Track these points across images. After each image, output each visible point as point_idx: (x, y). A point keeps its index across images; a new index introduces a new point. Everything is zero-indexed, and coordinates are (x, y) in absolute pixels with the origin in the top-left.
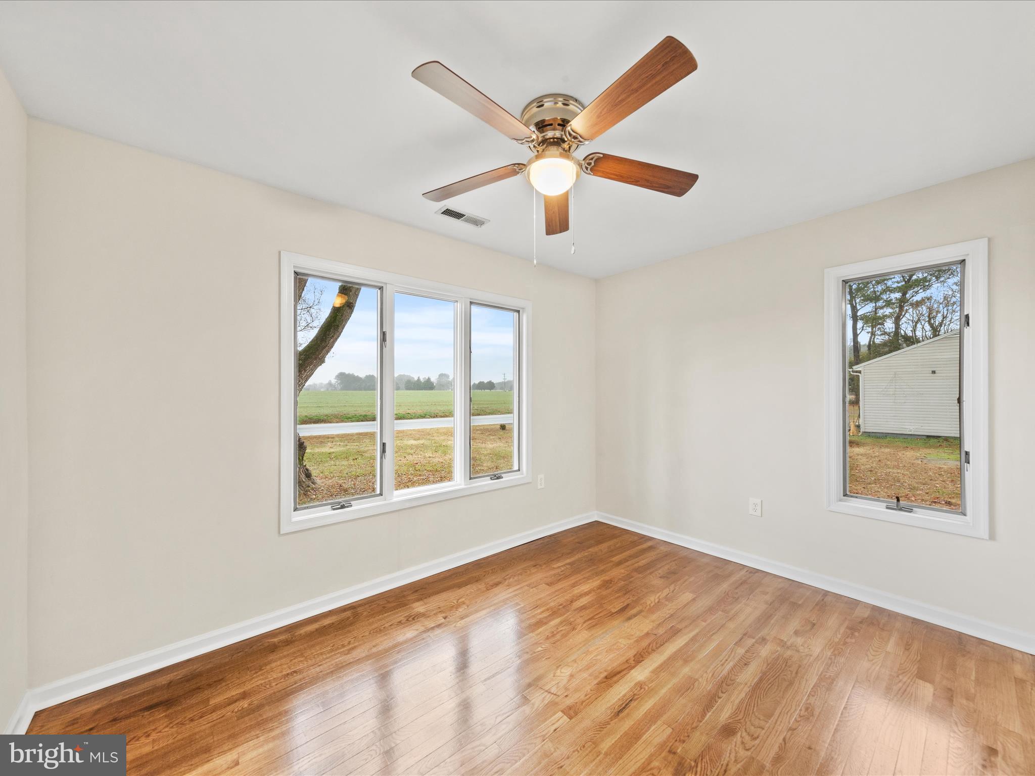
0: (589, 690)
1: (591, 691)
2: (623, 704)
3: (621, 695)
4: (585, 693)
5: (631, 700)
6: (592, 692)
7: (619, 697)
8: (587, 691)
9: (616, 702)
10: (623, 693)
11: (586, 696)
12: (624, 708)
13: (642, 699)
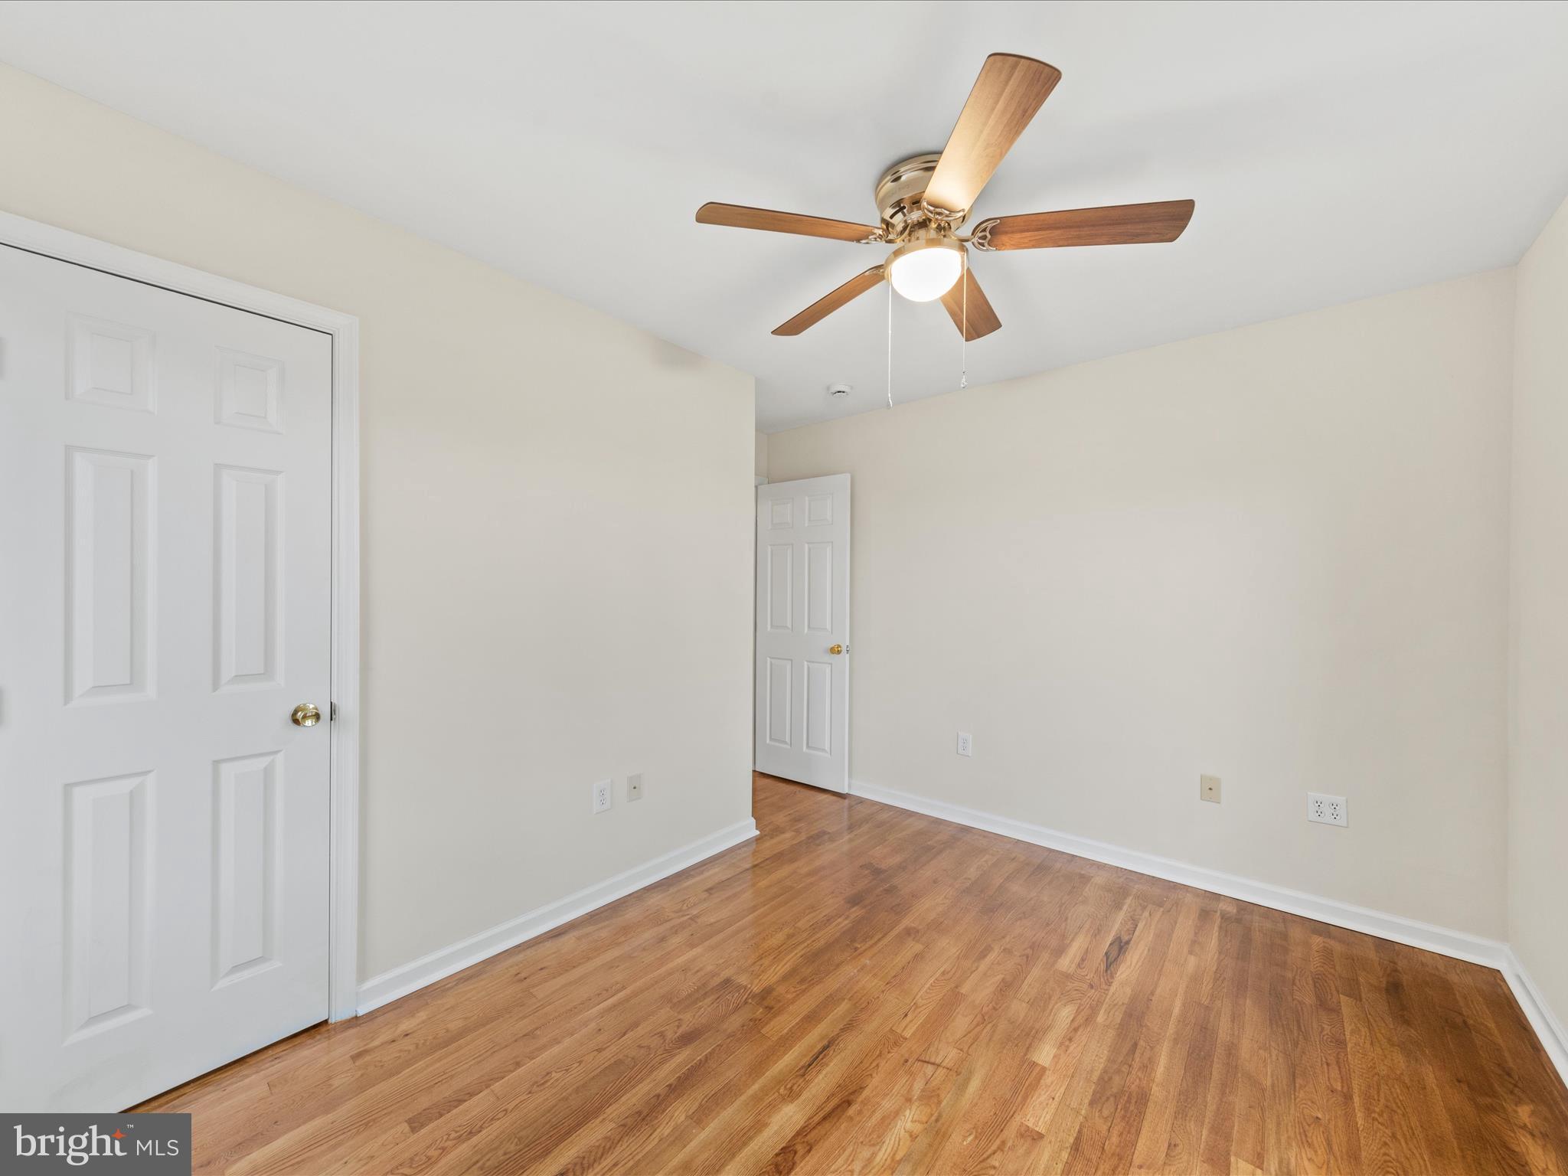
0: (874, 1075)
1: (871, 1075)
2: (822, 1059)
3: (824, 1072)
4: (880, 1068)
5: (810, 1065)
6: (868, 1073)
7: (828, 1069)
8: (877, 1074)
9: (830, 1061)
10: (821, 1076)
11: (877, 1065)
12: (821, 1053)
13: (793, 1069)
